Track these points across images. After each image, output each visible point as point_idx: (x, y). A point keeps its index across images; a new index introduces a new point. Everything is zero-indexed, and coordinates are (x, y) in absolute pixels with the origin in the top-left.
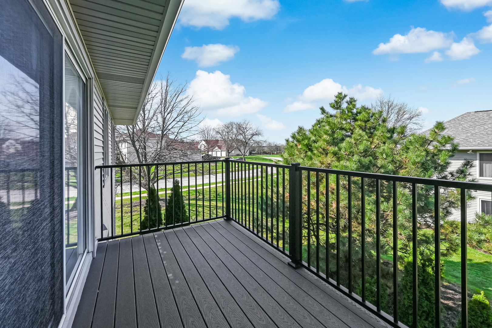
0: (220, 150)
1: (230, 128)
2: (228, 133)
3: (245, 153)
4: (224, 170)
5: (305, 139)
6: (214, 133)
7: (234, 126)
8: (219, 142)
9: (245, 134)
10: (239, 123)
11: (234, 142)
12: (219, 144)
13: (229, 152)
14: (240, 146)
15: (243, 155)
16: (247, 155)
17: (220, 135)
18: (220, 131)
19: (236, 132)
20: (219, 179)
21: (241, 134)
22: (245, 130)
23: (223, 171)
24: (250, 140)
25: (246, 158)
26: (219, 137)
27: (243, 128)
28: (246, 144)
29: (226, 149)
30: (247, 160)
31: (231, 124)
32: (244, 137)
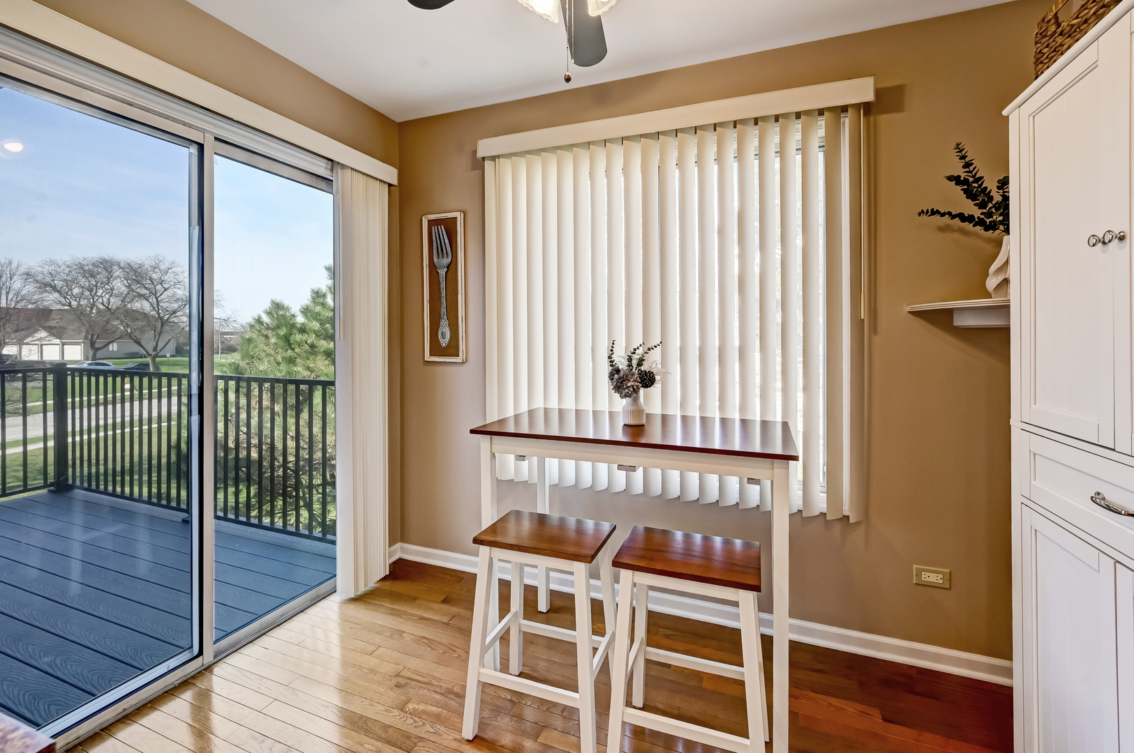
0: (58, 341)
1: (102, 277)
2: (91, 291)
3: (159, 349)
4: (50, 402)
5: (283, 326)
6: (30, 288)
7: (118, 273)
8: (54, 315)
9: (157, 298)
10: (136, 266)
11: (117, 318)
12: (52, 323)
13: (97, 346)
14: (142, 330)
15: (149, 355)
16: (165, 356)
17: (56, 295)
18: (59, 283)
19: (124, 290)
20: (35, 430)
21: (141, 296)
22: (159, 287)
23: (45, 406)
24: (178, 314)
25: (162, 363)
26: (51, 300)
27: (151, 279)
28: (162, 326)
29: (86, 338)
30: (164, 370)
31: (107, 266)
32: (155, 306)
